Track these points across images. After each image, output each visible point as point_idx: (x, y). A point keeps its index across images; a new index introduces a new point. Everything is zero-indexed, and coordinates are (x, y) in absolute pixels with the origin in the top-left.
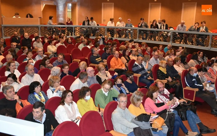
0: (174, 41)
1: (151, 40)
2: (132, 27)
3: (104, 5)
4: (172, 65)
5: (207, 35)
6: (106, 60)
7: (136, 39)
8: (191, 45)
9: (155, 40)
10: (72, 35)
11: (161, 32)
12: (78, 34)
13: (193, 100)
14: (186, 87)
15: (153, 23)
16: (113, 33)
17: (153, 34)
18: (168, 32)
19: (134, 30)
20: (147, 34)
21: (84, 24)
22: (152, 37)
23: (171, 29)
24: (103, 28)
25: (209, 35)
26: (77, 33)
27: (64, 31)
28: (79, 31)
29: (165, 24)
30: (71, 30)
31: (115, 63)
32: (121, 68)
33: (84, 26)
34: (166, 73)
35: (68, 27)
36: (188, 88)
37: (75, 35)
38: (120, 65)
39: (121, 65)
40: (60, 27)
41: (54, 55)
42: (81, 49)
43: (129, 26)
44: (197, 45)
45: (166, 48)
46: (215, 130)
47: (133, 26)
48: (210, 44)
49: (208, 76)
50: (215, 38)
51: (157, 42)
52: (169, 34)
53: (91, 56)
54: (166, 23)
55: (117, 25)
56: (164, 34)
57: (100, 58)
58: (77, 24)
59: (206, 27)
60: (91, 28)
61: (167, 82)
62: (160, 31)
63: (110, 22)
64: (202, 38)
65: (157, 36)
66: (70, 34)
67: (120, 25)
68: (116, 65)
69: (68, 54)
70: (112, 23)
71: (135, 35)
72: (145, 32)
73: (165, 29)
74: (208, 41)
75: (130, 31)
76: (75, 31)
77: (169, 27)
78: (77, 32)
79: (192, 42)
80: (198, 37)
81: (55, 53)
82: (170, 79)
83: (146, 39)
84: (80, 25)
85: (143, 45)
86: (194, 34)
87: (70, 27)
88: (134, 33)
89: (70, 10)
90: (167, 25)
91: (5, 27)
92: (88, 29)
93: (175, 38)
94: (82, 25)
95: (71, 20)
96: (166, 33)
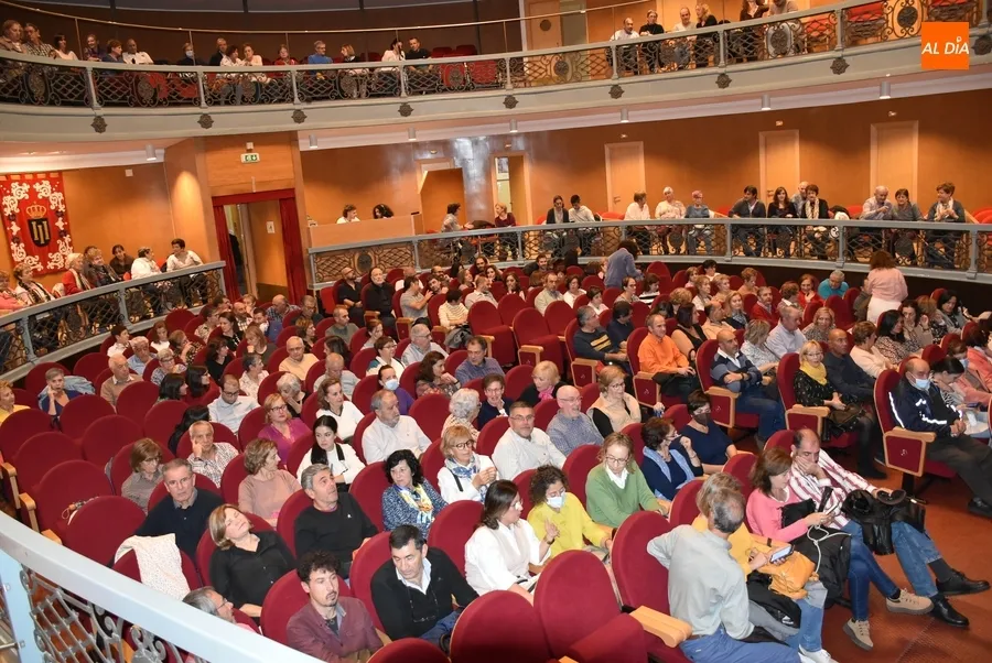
0: (851, 256)
1: (775, 253)
2: (708, 217)
3: (611, 150)
4: (843, 352)
5: (959, 233)
7: (724, 254)
8: (907, 265)
9: (787, 255)
10: (514, 257)
11: (805, 227)
12: (533, 252)
13: (917, 471)
14: (891, 430)
15: (776, 198)
16: (645, 240)
17: (779, 238)
18: (829, 228)
19: (718, 227)
20: (757, 237)
21: (551, 219)
22: (776, 247)
23: (840, 216)
24: (612, 229)
25: (967, 232)
26: (531, 248)
27: (489, 248)
28: (536, 242)
29: (817, 202)
30: (513, 242)
31: (654, 354)
32: (673, 369)
33: (551, 226)
34: (823, 382)
35: (501, 235)
36: (900, 431)
37: (524, 256)
38: (670, 359)
39: (676, 359)
40: (476, 236)
41: (462, 335)
42: (543, 310)
43: (699, 213)
44: (931, 266)
45: (825, 282)
47: (712, 213)
48: (973, 262)
49: (969, 384)
50: (988, 239)
51: (793, 263)
52: (833, 234)
53: (576, 335)
54: (822, 195)
55: (658, 211)
56: (817, 235)
57: (605, 337)
58: (528, 222)
59: (955, 202)
60: (576, 229)
61: (830, 414)
62: (801, 226)
63: (634, 205)
64: (945, 241)
65: (793, 243)
66: (510, 253)
67: (670, 211)
68: (657, 361)
69: (505, 327)
70: (642, 207)
71: (721, 241)
72: (753, 230)
73: (820, 217)
74: (967, 252)
75: (700, 230)
76: (523, 243)
77: (830, 206)
78: (532, 245)
79: (912, 257)
80: (932, 241)
81: (465, 327)
82: (836, 401)
83: (758, 256)
84: (540, 222)
85: (748, 279)
86: (917, 231)
87: (508, 234)
88: (718, 237)
89: (507, 176)
90: (822, 203)
91: (318, 255)
92: (565, 234)
93: (854, 244)
94: (544, 223)
95: (509, 211)
96: (822, 229)
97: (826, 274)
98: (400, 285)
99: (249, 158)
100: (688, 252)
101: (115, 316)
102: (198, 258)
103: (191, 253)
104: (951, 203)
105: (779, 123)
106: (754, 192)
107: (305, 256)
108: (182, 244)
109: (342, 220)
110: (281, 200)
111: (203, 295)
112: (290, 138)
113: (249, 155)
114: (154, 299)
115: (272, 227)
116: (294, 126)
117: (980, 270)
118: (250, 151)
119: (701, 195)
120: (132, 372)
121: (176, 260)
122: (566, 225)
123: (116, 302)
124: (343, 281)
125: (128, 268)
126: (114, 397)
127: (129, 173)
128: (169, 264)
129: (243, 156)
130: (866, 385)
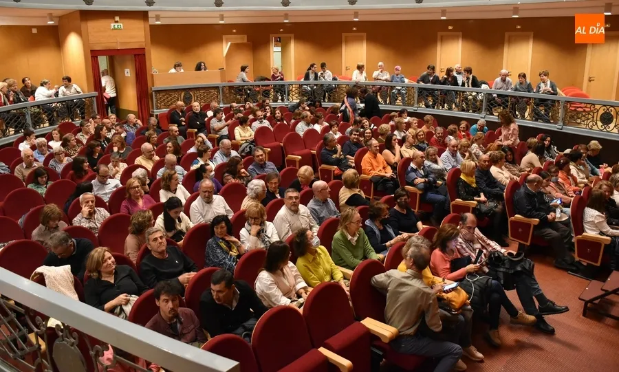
0: (490, 111)
1: (443, 107)
2: (404, 82)
3: (346, 37)
4: (486, 169)
5: (554, 101)
6: (354, 158)
7: (413, 106)
9: (451, 109)
10: (282, 100)
12: (294, 98)
13: (527, 242)
14: (513, 216)
17: (446, 97)
19: (410, 89)
20: (434, 96)
21: (307, 77)
22: (444, 103)
24: (344, 86)
25: (558, 101)
26: (293, 95)
27: (267, 94)
28: (297, 91)
29: (471, 77)
30: (282, 90)
31: (372, 165)
32: (383, 174)
33: (307, 82)
34: (474, 185)
35: (275, 86)
37: (288, 100)
38: (381, 168)
39: (384, 168)
40: (259, 86)
41: (250, 147)
42: (301, 134)
43: (398, 80)
44: (536, 120)
46: (567, 308)
47: (406, 80)
48: (560, 119)
49: (558, 190)
50: (570, 106)
51: (456, 113)
52: (480, 97)
53: (323, 151)
56: (470, 98)
58: (292, 77)
60: (322, 85)
62: (461, 91)
64: (545, 106)
66: (280, 98)
68: (373, 169)
69: (277, 143)
70: (361, 73)
71: (410, 96)
72: (431, 92)
73: (472, 86)
74: (558, 113)
75: (399, 90)
76: (288, 92)
78: (294, 93)
80: (538, 105)
81: (252, 143)
83: (434, 108)
84: (299, 79)
85: (428, 122)
86: (530, 98)
87: (279, 85)
89: (280, 49)
90: (474, 79)
91: (158, 92)
92: (315, 87)
93: (492, 104)
94: (302, 80)
95: (280, 71)
96: (474, 94)
97: (476, 121)
98: (210, 113)
99: (116, 27)
100: (390, 103)
101: (24, 124)
102: (79, 89)
103: (75, 86)
104: (549, 83)
105: (450, 28)
106: (433, 68)
107: (150, 92)
108: (69, 80)
109: (173, 71)
110: (135, 55)
111: (82, 113)
112: (144, 15)
113: (116, 24)
114: (49, 114)
115: (129, 72)
116: (146, 8)
117: (564, 124)
118: (117, 22)
119: (400, 69)
120: (36, 160)
121: (65, 90)
122: (316, 82)
123: (24, 115)
124: (174, 109)
125: (33, 92)
126: (24, 176)
127: (34, 31)
128: (60, 92)
129: (112, 25)
130: (498, 189)
